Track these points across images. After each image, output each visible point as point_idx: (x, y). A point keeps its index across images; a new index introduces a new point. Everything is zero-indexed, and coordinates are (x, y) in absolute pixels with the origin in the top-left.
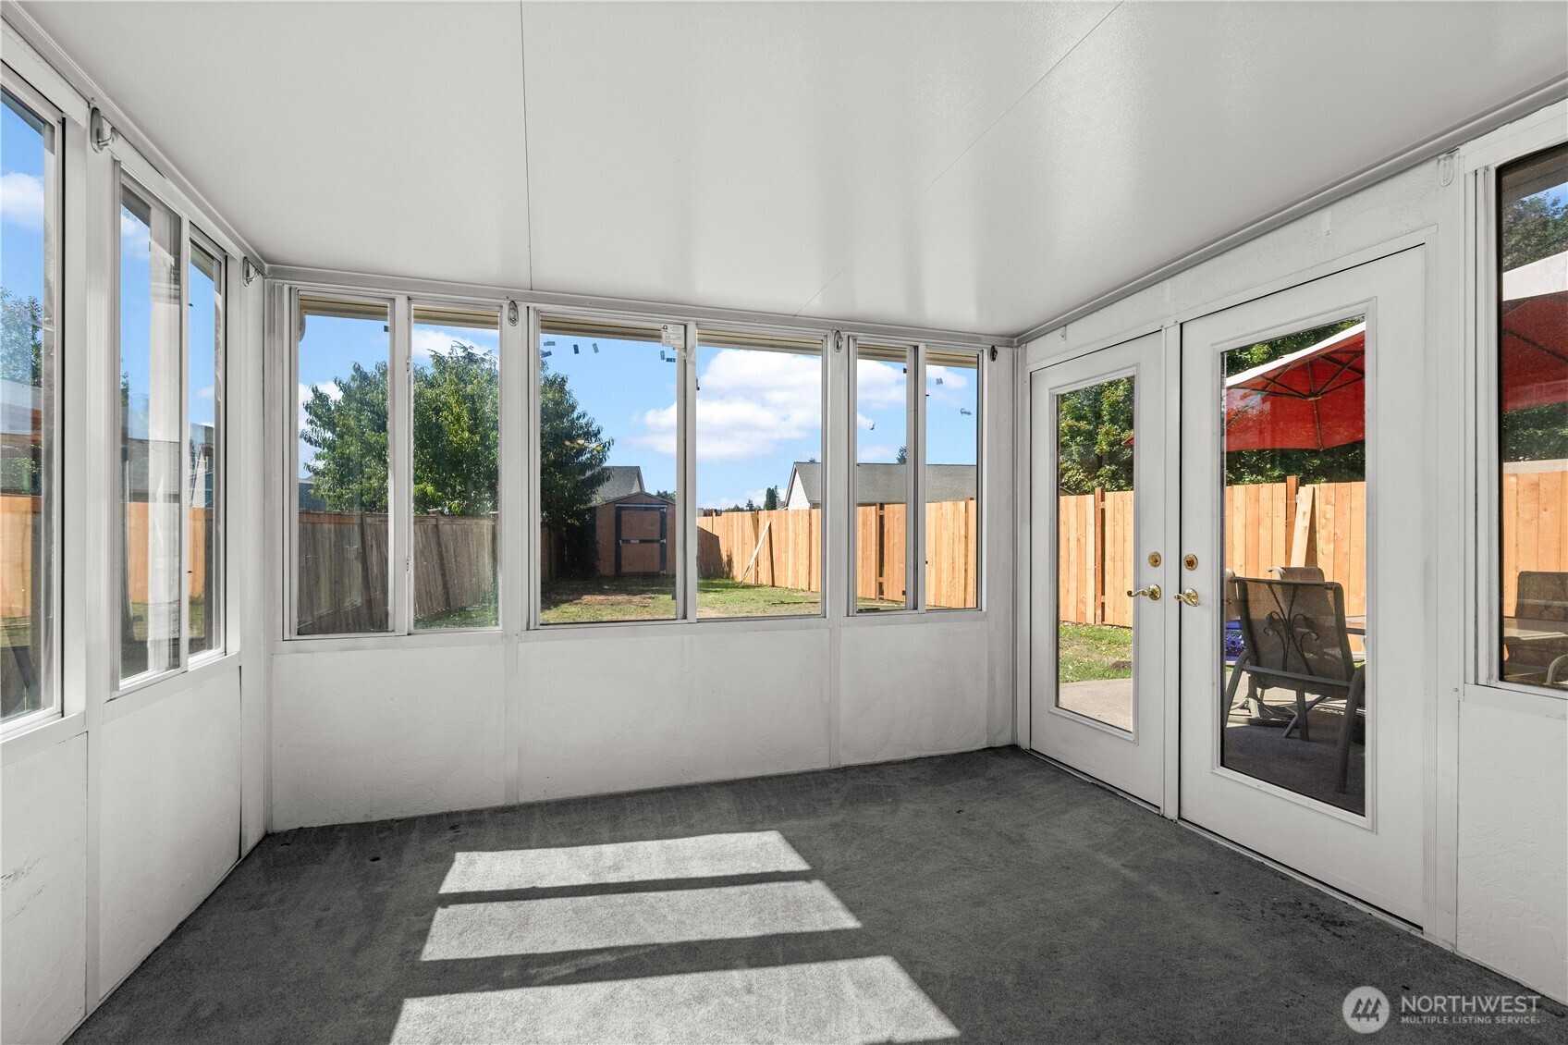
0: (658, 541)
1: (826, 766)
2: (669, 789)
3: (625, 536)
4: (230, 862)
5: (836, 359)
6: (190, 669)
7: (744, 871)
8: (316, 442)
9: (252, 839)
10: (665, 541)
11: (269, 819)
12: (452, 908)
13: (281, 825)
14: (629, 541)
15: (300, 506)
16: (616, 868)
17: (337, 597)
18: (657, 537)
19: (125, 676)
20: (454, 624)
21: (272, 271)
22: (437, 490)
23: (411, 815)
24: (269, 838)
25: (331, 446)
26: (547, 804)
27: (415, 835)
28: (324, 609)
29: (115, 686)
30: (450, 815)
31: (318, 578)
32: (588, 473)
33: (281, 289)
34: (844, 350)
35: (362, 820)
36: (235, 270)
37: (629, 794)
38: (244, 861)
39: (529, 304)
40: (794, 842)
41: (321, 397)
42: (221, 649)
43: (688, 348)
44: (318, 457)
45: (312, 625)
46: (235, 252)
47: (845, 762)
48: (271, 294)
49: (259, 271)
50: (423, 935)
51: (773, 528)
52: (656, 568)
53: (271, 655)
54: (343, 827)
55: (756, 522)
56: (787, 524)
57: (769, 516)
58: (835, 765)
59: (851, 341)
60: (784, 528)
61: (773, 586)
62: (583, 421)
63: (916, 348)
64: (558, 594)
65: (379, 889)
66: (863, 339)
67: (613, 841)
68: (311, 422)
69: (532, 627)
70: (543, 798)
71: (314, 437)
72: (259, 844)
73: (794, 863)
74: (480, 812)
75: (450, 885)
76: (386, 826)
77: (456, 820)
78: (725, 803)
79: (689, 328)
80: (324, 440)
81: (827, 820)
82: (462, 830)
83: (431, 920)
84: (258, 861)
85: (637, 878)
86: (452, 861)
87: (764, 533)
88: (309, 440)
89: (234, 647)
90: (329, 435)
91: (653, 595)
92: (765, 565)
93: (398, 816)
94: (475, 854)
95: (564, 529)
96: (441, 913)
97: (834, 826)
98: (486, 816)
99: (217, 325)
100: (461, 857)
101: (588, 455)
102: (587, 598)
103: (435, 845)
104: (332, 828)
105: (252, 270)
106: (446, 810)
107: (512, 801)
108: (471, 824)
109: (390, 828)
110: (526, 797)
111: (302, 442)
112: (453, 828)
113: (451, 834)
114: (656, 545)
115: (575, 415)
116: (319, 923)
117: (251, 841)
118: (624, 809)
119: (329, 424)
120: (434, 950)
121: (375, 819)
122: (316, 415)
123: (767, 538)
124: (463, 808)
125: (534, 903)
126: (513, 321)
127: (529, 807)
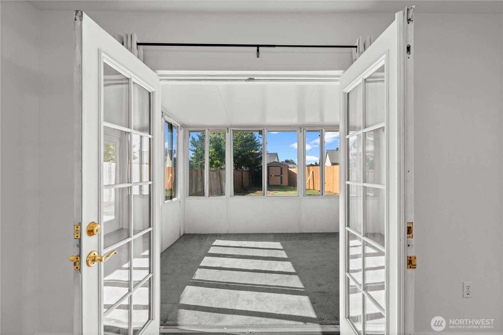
0: (279, 176)
1: (298, 232)
2: (260, 234)
3: (270, 175)
4: (178, 237)
5: (301, 135)
6: (173, 201)
7: (269, 248)
8: (192, 150)
9: (182, 234)
10: (282, 176)
11: (184, 232)
12: (214, 247)
13: (187, 232)
14: (271, 176)
15: (189, 168)
16: (245, 245)
17: (196, 189)
18: (280, 174)
19: (166, 200)
20: (219, 195)
21: (185, 127)
22: (220, 162)
23: (208, 233)
24: (184, 234)
25: (196, 151)
26: (235, 234)
27: (209, 237)
28: (194, 191)
29: (164, 202)
30: (216, 234)
31: (193, 185)
32: (259, 156)
33: (186, 130)
34: (302, 132)
35: (200, 233)
36: (179, 128)
37: (252, 234)
38: (181, 237)
39: (231, 128)
40: (282, 245)
41: (193, 139)
42: (177, 198)
43: (265, 134)
44: (193, 154)
45: (191, 194)
46: (179, 125)
47: (303, 232)
48: (185, 131)
49: (183, 128)
50: (209, 250)
51: (314, 172)
52: (279, 184)
53: (185, 200)
54: (197, 234)
55: (309, 170)
56: (318, 171)
57: (313, 168)
58: (300, 232)
59: (304, 130)
60: (317, 172)
61: (314, 190)
62: (258, 141)
63: (322, 130)
64: (251, 190)
65: (202, 243)
66: (307, 129)
67: (246, 241)
68: (191, 145)
69: (232, 196)
70: (234, 233)
71: (192, 149)
72: (183, 235)
73: (281, 247)
74: (221, 234)
75: (214, 244)
76: (204, 235)
77: (217, 235)
78: (272, 237)
79: (265, 130)
80: (194, 150)
81: (292, 242)
82: (218, 237)
83: (210, 248)
84: (183, 238)
85: (248, 246)
86: (215, 241)
87: (311, 173)
88: (191, 150)
89: (179, 198)
90: (195, 148)
91: (276, 192)
92: (311, 183)
93: (206, 233)
94: (219, 240)
95: (254, 172)
96: (212, 247)
97: (293, 243)
98: (222, 235)
99: (177, 139)
100: (216, 240)
101: (259, 151)
102: (258, 192)
103: (212, 238)
104: (195, 234)
105: (182, 128)
106: (215, 233)
107: (228, 233)
108: (219, 236)
109: (205, 235)
110: (230, 232)
111: (190, 150)
112: (216, 236)
113: (216, 237)
114: (280, 177)
115: (256, 140)
116: (192, 246)
117: (181, 235)
118: (249, 236)
119: (195, 146)
120: (210, 252)
121: (202, 233)
122: (192, 144)
123: (312, 175)
124: (218, 233)
125: (228, 248)
126: (228, 132)
127: (231, 234)
